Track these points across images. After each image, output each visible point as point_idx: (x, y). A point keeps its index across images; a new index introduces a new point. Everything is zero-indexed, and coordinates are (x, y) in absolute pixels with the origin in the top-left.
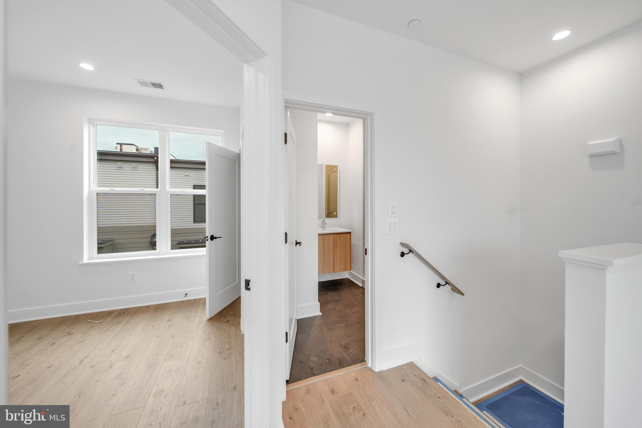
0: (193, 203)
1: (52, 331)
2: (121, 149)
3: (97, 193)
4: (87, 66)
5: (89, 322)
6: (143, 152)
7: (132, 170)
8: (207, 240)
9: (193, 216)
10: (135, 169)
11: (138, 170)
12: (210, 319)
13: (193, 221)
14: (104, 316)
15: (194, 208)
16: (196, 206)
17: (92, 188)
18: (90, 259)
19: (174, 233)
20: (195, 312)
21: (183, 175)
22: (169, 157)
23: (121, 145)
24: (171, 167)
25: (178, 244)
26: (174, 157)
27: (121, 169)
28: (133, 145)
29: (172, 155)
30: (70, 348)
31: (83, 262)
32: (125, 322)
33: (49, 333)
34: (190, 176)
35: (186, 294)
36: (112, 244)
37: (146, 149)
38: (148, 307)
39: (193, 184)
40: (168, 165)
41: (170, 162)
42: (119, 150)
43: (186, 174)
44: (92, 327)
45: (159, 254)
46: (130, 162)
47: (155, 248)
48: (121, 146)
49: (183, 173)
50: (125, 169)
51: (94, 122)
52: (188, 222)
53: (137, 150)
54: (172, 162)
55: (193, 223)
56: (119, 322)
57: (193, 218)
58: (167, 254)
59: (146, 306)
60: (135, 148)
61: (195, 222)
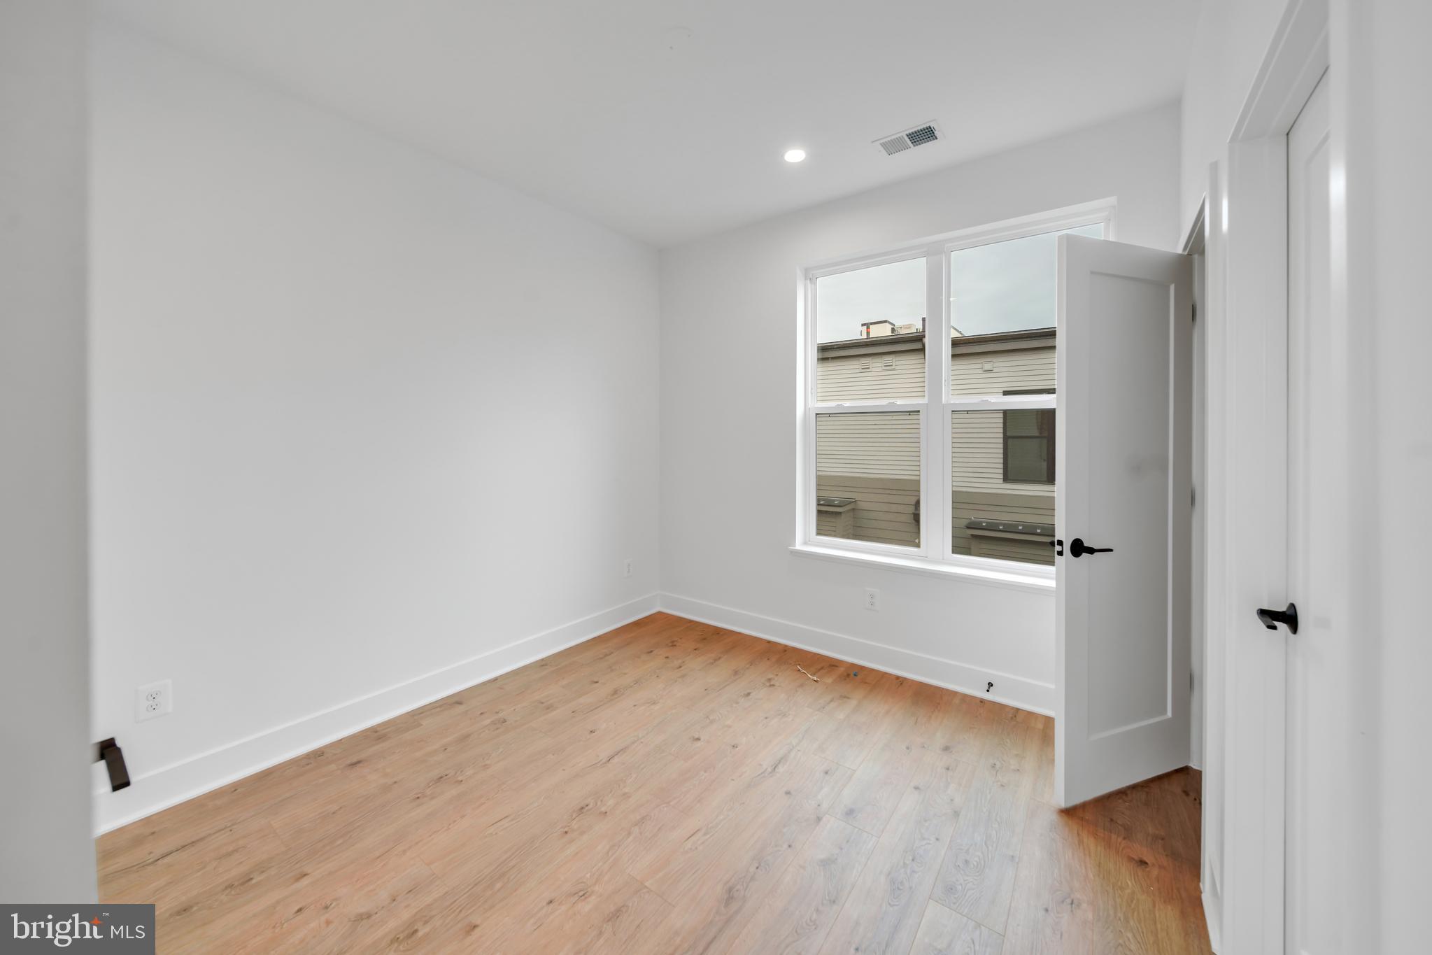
0: (1001, 436)
1: (751, 664)
2: (868, 333)
3: (817, 414)
4: (795, 156)
5: (799, 670)
6: (904, 331)
7: (884, 370)
8: (1060, 553)
9: (1001, 466)
10: (888, 367)
11: (894, 369)
12: (1069, 813)
13: (1002, 476)
14: (822, 668)
15: (1004, 446)
16: (1010, 441)
17: (810, 405)
18: (805, 543)
19: (960, 500)
20: (1017, 755)
21: (980, 371)
22: (949, 334)
23: (867, 325)
24: (953, 356)
25: (968, 528)
26: (960, 332)
27: (868, 370)
28: (885, 322)
29: (956, 329)
30: (766, 718)
31: (795, 546)
32: (854, 702)
33: (748, 666)
34: (995, 370)
35: (990, 685)
36: (854, 509)
37: (909, 327)
38: (901, 681)
39: (1002, 390)
40: (947, 350)
41: (952, 345)
42: (864, 336)
43: (987, 366)
44: (802, 686)
45: (925, 559)
46: (880, 356)
47: (917, 541)
48: (868, 328)
49: (980, 366)
50: (874, 369)
51: (813, 274)
52: (990, 480)
53: (893, 330)
54: (955, 343)
55: (1001, 481)
56: (845, 697)
57: (1001, 471)
58: (943, 562)
59: (898, 678)
60: (889, 327)
61: (1006, 479)
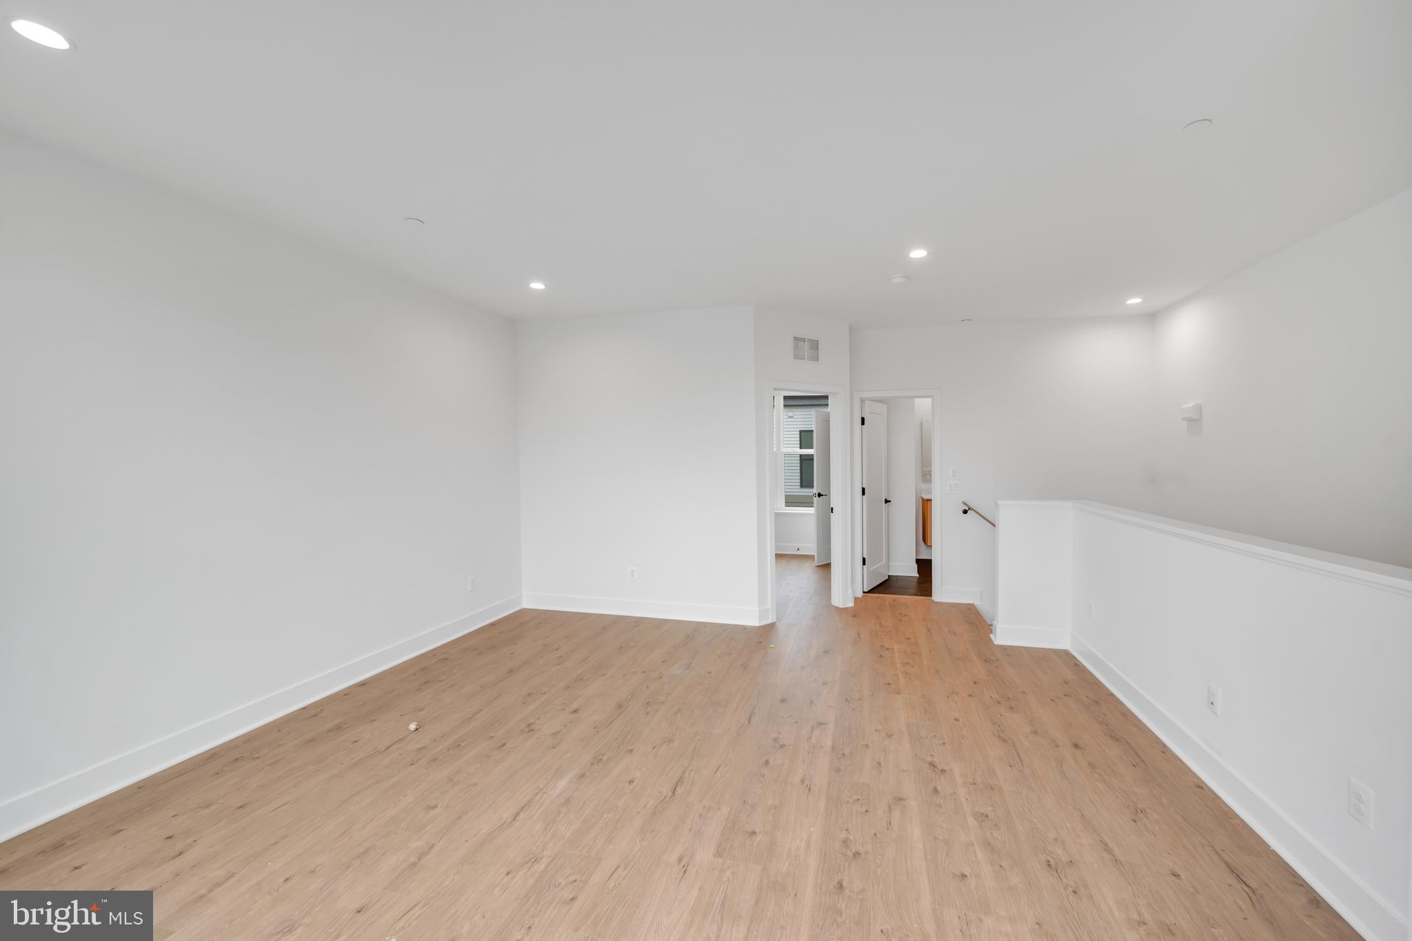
13: (799, 484)
16: (804, 462)
34: (795, 417)
39: (798, 430)
43: (791, 414)
55: (799, 487)
61: (802, 486)
